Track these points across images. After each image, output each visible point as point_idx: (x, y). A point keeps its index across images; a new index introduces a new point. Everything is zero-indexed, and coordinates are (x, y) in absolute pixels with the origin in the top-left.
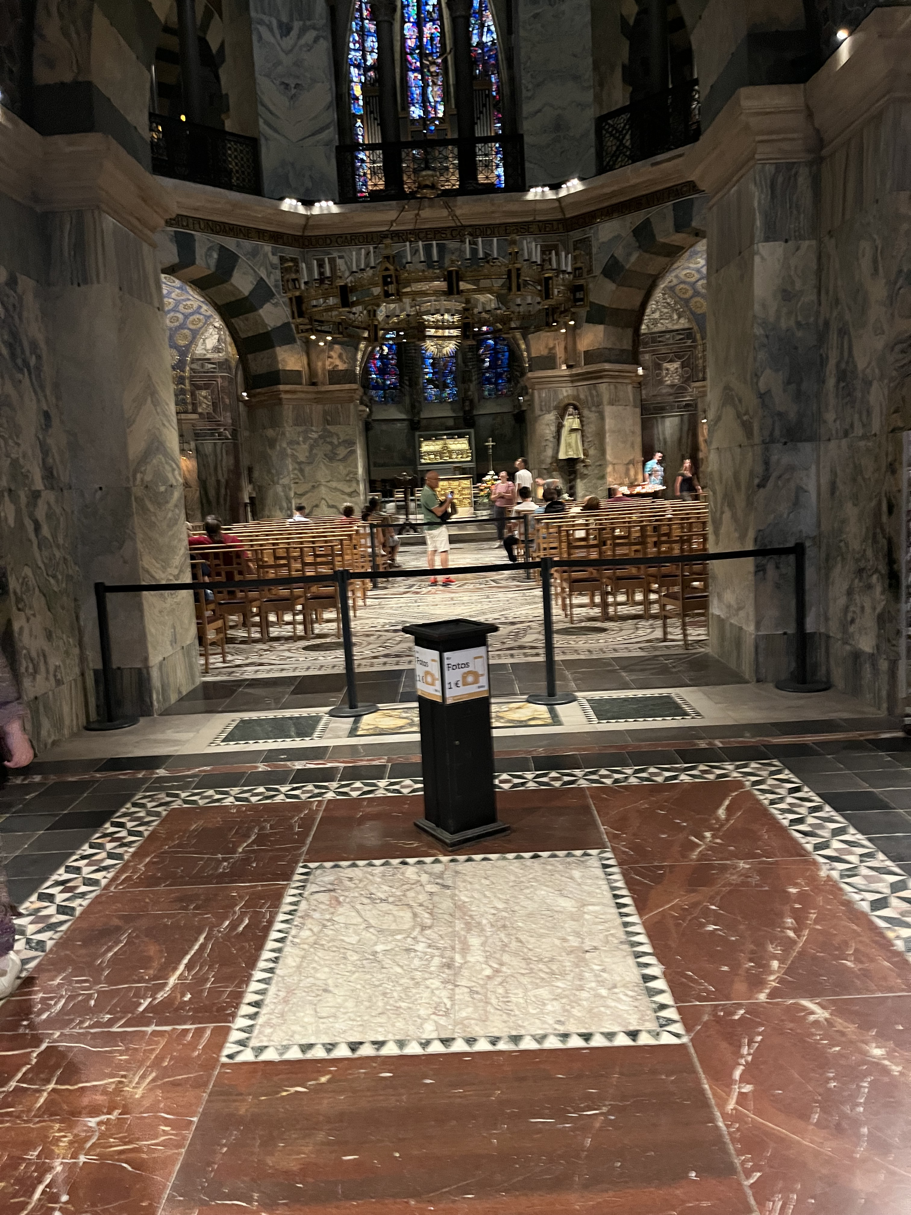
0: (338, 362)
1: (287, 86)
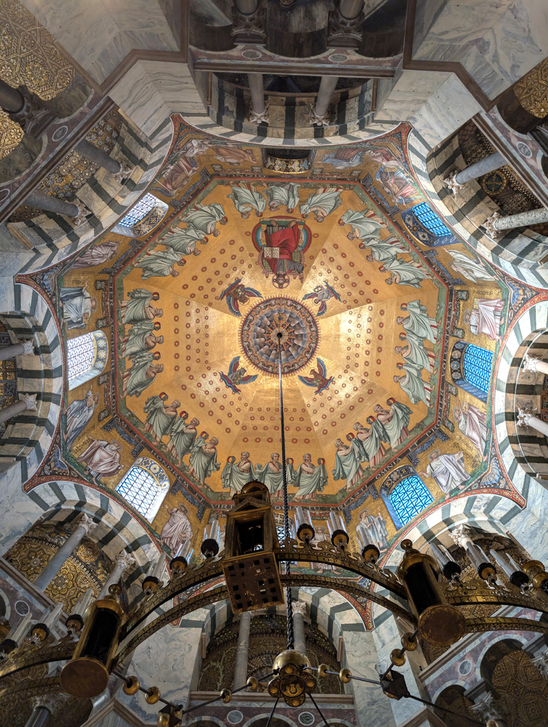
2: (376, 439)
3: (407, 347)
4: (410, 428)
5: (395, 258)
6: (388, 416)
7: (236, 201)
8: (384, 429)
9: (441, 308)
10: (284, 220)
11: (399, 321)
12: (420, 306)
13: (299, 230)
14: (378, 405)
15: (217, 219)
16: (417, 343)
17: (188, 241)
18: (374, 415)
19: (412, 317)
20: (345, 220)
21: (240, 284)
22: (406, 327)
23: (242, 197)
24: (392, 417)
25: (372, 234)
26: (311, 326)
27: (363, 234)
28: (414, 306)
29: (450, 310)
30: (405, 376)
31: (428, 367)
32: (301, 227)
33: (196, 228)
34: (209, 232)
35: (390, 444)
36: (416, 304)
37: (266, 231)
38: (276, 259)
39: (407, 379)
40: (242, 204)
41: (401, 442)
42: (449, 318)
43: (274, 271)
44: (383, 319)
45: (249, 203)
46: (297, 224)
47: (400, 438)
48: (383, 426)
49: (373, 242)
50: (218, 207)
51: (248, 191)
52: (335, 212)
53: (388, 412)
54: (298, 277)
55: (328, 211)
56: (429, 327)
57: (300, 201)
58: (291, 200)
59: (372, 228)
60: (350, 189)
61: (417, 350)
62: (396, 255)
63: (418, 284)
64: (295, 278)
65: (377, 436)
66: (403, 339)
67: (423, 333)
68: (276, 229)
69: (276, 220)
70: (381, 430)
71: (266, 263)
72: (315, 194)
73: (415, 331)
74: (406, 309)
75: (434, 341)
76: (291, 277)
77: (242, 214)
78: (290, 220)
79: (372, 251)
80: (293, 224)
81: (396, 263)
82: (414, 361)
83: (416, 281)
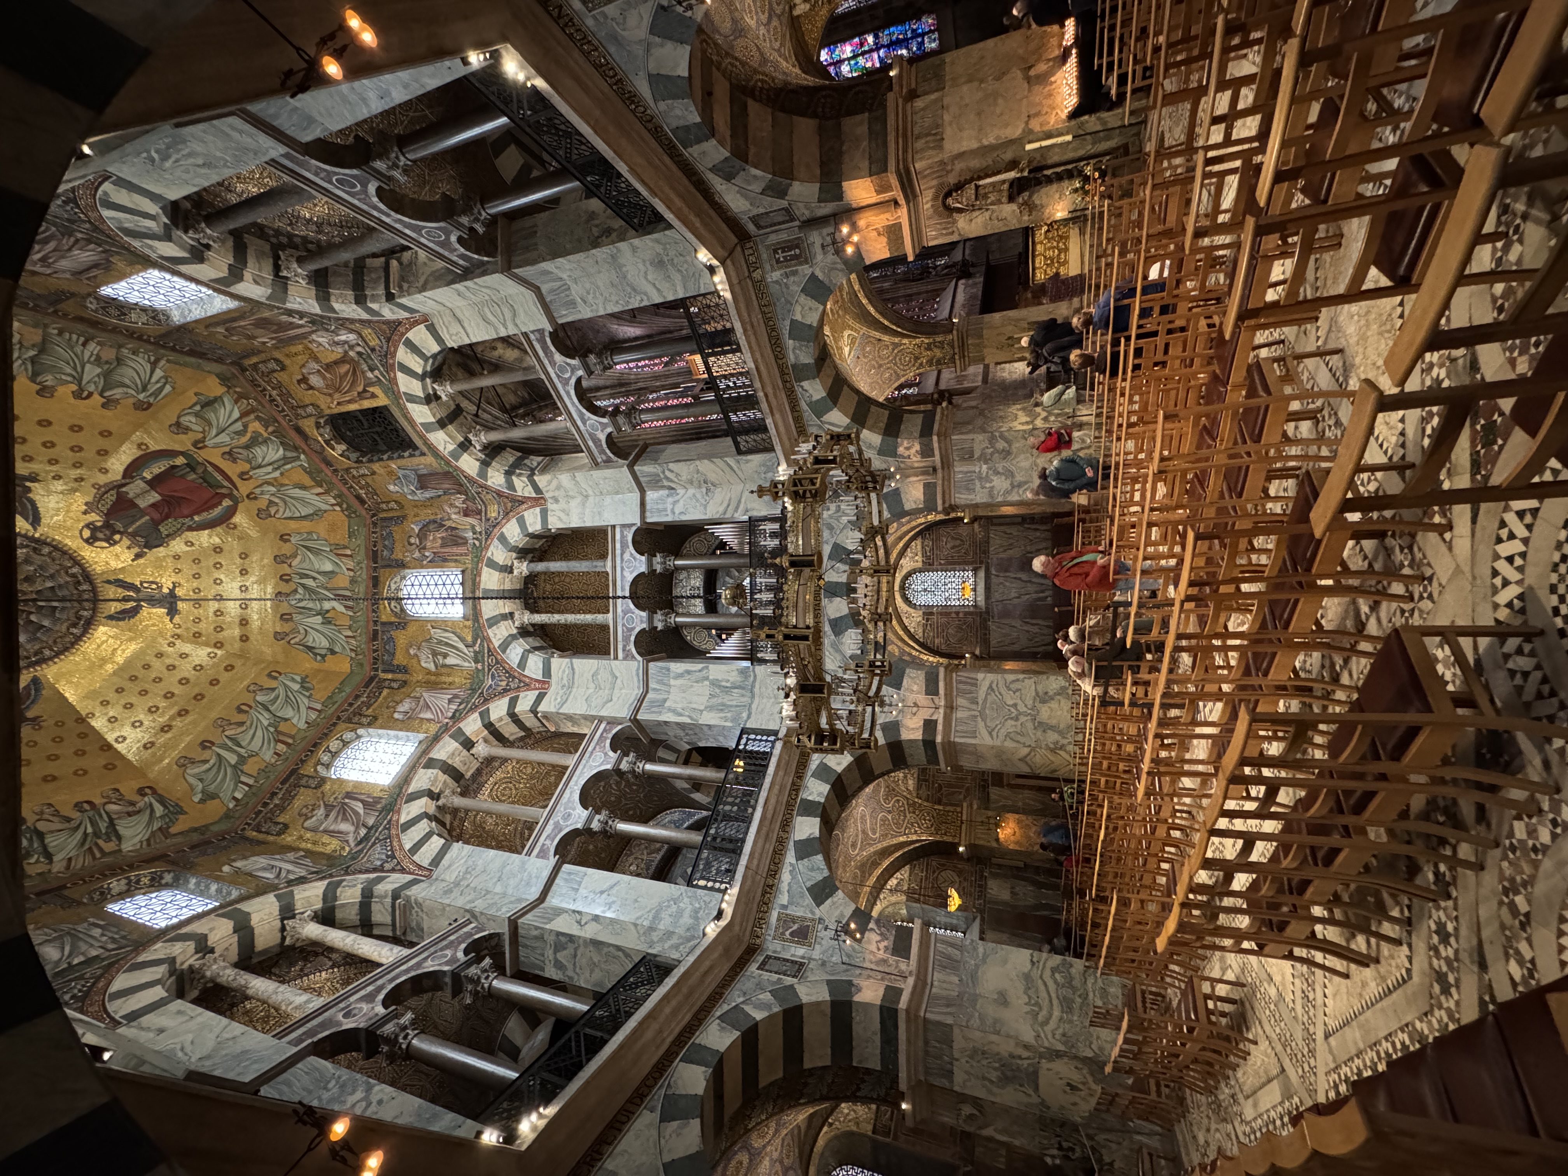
0: (913, 451)
1: (708, 490)
2: (85, 834)
3: (242, 724)
4: (173, 830)
5: (322, 613)
6: (131, 809)
7: (198, 408)
8: (112, 824)
9: (340, 692)
10: (220, 478)
11: (252, 688)
12: (303, 681)
13: (220, 503)
14: (117, 790)
15: (141, 396)
16: (266, 723)
17: (69, 370)
18: (98, 801)
19: (281, 690)
20: (293, 540)
21: (28, 484)
22: (258, 698)
23: (215, 412)
24: (139, 812)
25: (319, 573)
26: (74, 625)
27: (304, 565)
28: (293, 680)
29: (357, 697)
30: (206, 761)
31: (268, 756)
32: (226, 503)
33: (107, 375)
34: (107, 394)
35: (119, 845)
36: (298, 678)
37: (173, 467)
38: (133, 504)
39: (207, 766)
40: (197, 415)
41: (149, 845)
42: (351, 705)
43: (108, 515)
44: (224, 677)
45: (210, 424)
46: (230, 496)
47: (148, 840)
48: (111, 820)
49: (310, 582)
50: (168, 388)
51: (236, 414)
52: (292, 522)
53: (133, 804)
54: (136, 550)
55: (288, 514)
56: (303, 709)
57: (275, 479)
58: (270, 469)
59: (328, 567)
60: (349, 516)
61: (259, 733)
62: (328, 611)
63: (323, 657)
64: (129, 548)
65: (90, 830)
66: (240, 710)
67: (289, 713)
68: (192, 476)
69: (210, 469)
70: (103, 826)
71: (111, 497)
72: (303, 488)
73: (272, 708)
74: (275, 678)
75: (302, 725)
76: (126, 542)
77: (178, 424)
78: (226, 483)
79: (296, 591)
80: (223, 491)
81: (319, 619)
82: (243, 744)
83: (323, 652)
